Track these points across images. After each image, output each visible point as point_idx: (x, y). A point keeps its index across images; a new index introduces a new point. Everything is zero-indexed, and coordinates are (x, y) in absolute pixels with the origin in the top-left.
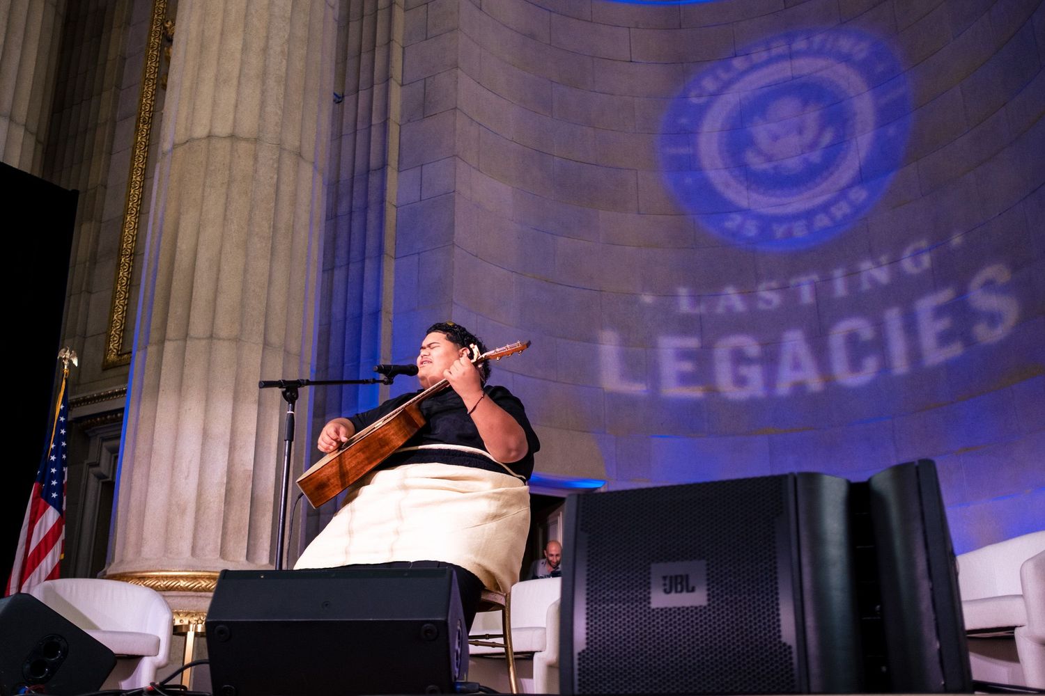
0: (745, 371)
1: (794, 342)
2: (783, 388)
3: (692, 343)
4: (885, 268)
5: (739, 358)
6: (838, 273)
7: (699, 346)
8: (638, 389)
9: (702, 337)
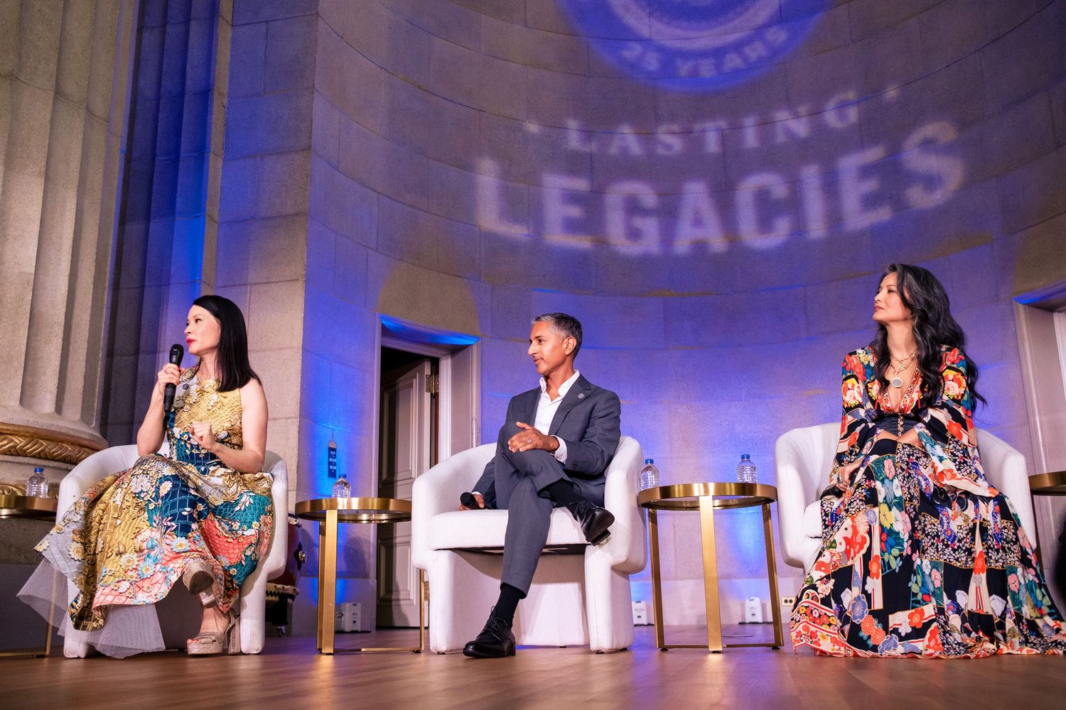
0: (639, 222)
1: (696, 194)
2: (682, 246)
3: (581, 185)
4: (804, 120)
5: (633, 207)
6: (750, 122)
7: (589, 190)
8: (518, 232)
9: (592, 179)
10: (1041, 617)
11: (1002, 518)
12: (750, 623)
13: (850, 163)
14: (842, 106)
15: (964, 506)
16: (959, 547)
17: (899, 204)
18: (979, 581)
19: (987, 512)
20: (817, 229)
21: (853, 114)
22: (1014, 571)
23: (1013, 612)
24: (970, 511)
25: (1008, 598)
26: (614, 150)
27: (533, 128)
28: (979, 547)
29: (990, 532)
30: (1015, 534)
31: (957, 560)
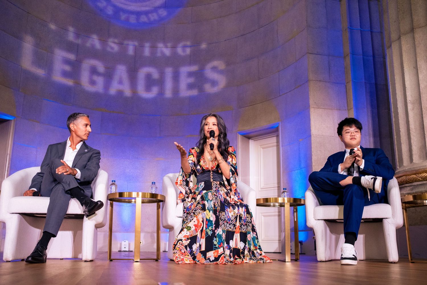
0: (95, 78)
1: (121, 70)
2: (113, 91)
3: (72, 57)
4: (169, 49)
5: (94, 71)
6: (147, 45)
7: (75, 59)
8: (40, 72)
9: (77, 55)
10: (256, 250)
11: (247, 214)
12: (123, 251)
13: (185, 70)
14: (185, 47)
15: (234, 208)
16: (231, 223)
17: (201, 90)
18: (237, 236)
19: (242, 211)
20: (168, 93)
21: (188, 51)
22: (250, 233)
23: (248, 248)
24: (236, 210)
25: (247, 243)
26: (88, 45)
27: (53, 27)
28: (238, 224)
29: (243, 219)
30: (251, 219)
31: (230, 228)
